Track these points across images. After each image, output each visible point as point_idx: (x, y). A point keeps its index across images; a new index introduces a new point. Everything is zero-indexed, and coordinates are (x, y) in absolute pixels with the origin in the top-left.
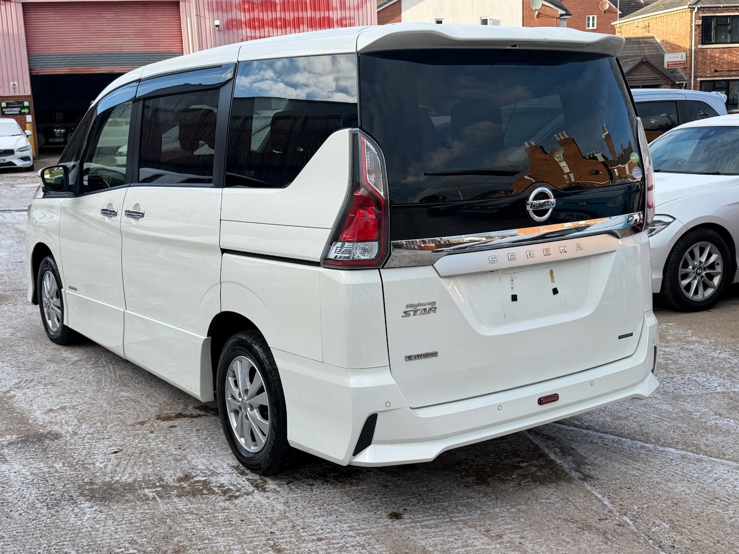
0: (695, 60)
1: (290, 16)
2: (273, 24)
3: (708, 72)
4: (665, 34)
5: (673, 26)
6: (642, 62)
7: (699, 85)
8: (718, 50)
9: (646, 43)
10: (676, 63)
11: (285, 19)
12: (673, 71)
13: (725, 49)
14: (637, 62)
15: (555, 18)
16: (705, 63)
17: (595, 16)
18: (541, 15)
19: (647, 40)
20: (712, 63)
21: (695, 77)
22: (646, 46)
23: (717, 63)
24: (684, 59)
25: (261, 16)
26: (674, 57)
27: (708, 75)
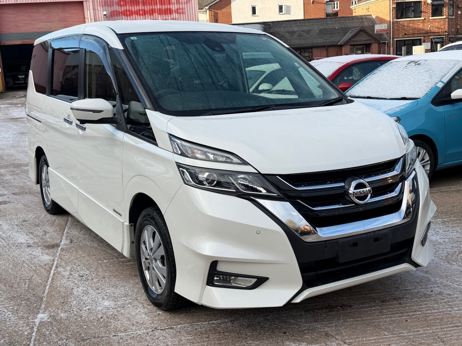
0: (392, 28)
1: (147, 8)
2: (138, 13)
3: (401, 35)
4: (377, 13)
5: (381, 8)
6: (360, 30)
7: (395, 43)
8: (406, 22)
9: (366, 18)
10: (382, 30)
11: (144, 10)
12: (381, 35)
13: (411, 21)
14: (358, 30)
15: (323, 3)
16: (399, 30)
17: (338, 2)
18: (314, 2)
19: (367, 17)
20: (403, 30)
21: (393, 38)
22: (366, 21)
23: (406, 29)
24: (387, 28)
25: (130, 9)
26: (380, 27)
27: (401, 37)
